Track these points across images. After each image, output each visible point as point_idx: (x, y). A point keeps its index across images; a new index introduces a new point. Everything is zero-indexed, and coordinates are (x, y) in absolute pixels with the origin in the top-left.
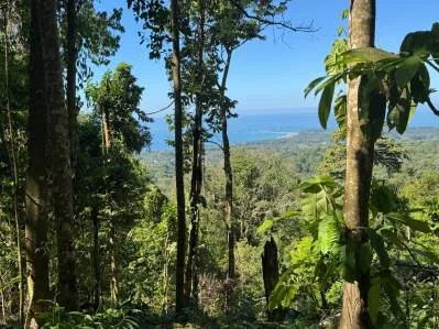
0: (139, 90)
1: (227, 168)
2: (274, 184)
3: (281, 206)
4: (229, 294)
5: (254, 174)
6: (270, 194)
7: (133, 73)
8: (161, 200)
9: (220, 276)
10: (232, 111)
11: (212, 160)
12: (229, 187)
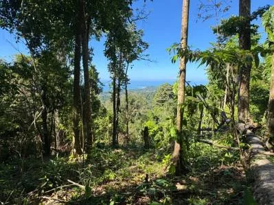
0: (98, 74)
1: (127, 100)
2: (139, 104)
3: (141, 111)
4: (127, 139)
5: (133, 101)
6: (138, 107)
7: (96, 68)
8: (105, 111)
9: (124, 133)
10: (129, 82)
11: (122, 97)
12: (127, 106)
